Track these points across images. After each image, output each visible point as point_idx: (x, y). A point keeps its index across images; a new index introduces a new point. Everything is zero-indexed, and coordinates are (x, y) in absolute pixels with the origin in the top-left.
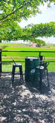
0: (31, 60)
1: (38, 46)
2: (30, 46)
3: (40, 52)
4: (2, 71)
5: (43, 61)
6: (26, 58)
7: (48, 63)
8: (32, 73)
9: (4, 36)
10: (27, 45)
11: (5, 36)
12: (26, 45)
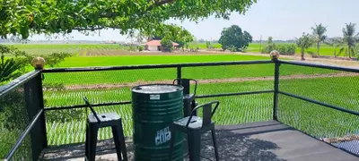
0: (152, 98)
1: (165, 48)
2: (141, 50)
3: (179, 67)
4: (49, 143)
5: (191, 95)
6: (134, 90)
7: (214, 106)
8: (160, 145)
9: (37, 10)
10: (131, 47)
11: (41, 9)
12: (128, 48)
